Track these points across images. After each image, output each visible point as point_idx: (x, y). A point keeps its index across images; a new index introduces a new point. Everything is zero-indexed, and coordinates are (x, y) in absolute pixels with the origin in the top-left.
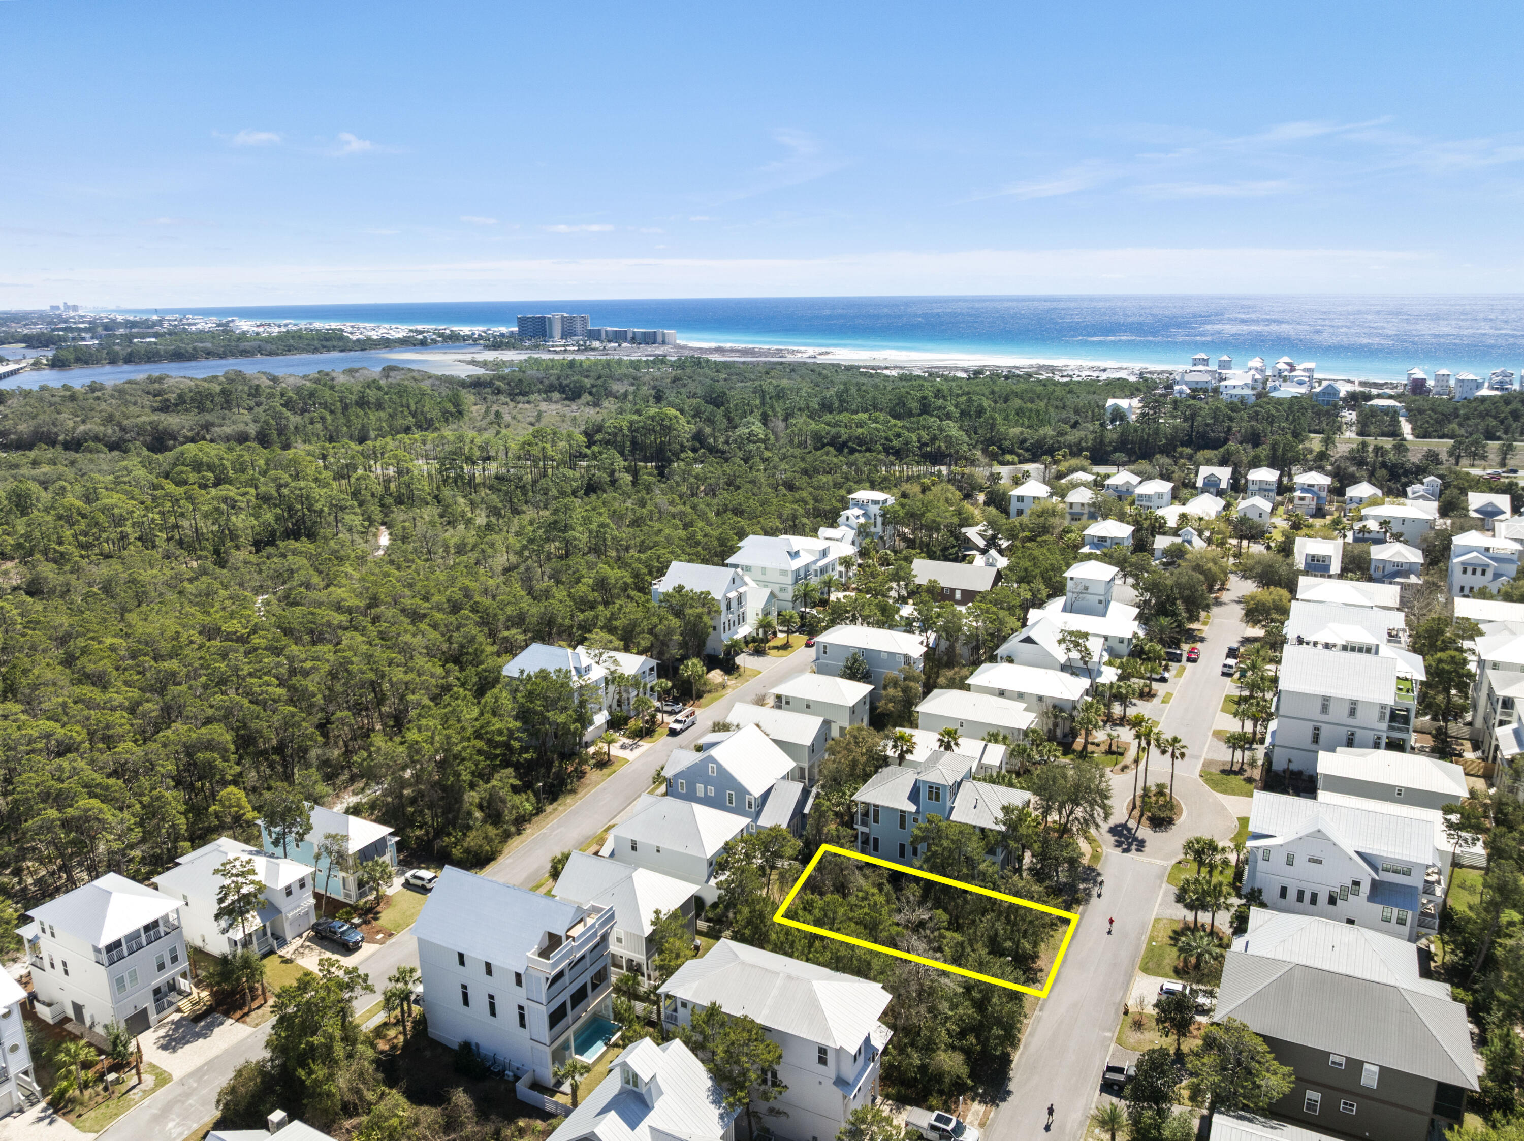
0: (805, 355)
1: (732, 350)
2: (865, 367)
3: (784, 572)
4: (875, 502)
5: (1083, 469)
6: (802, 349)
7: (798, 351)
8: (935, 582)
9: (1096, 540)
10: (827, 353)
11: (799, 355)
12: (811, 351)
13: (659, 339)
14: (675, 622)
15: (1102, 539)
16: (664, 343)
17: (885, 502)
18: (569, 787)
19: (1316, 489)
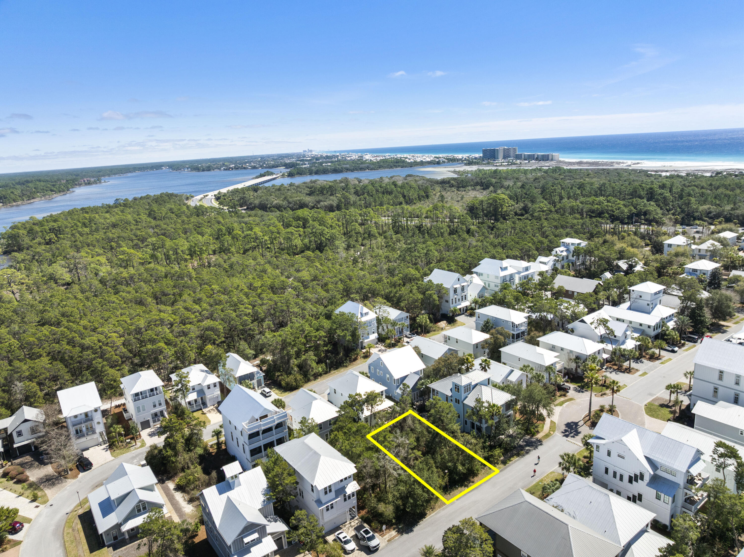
0: (625, 165)
3: (497, 277)
4: (574, 245)
7: (623, 163)
8: (562, 287)
9: (691, 271)
13: (550, 158)
15: (695, 270)
16: (552, 160)
17: (579, 244)
18: (345, 364)
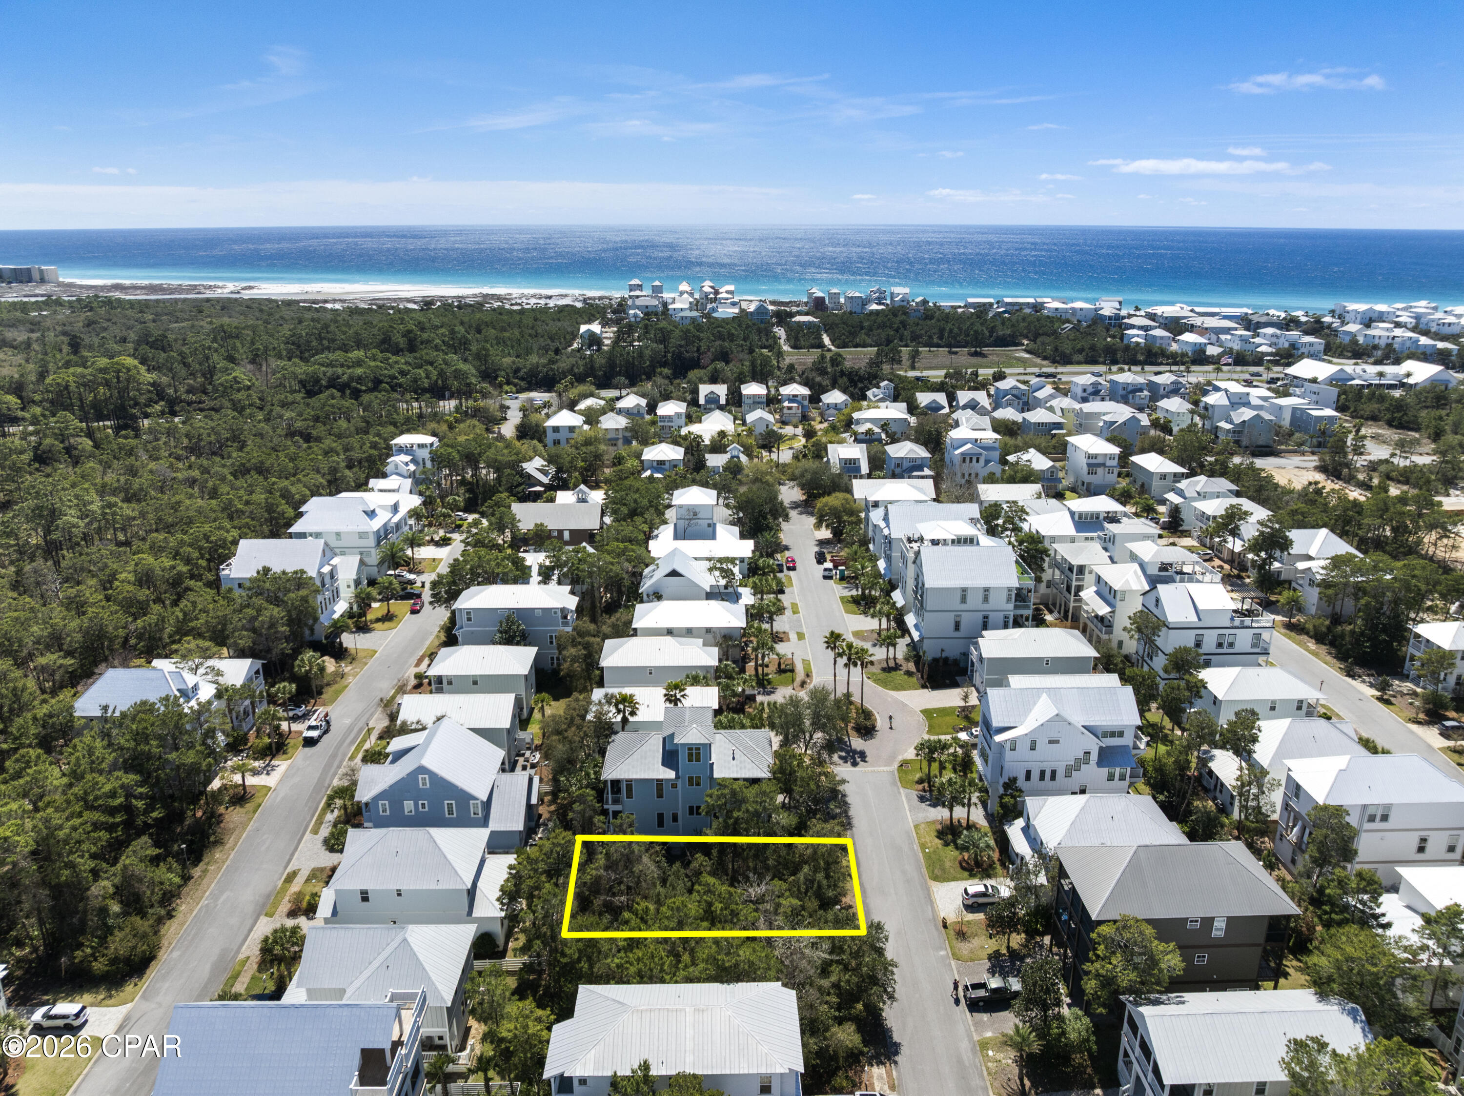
0: (226, 291)
1: (135, 288)
2: (305, 301)
3: (362, 535)
4: (421, 446)
5: (592, 395)
6: (220, 284)
7: (215, 286)
8: (542, 525)
9: (655, 464)
10: (250, 288)
11: (219, 291)
12: (230, 286)
13: (36, 276)
14: (276, 612)
15: (661, 463)
16: (43, 281)
17: (432, 445)
18: (212, 839)
19: (799, 398)
